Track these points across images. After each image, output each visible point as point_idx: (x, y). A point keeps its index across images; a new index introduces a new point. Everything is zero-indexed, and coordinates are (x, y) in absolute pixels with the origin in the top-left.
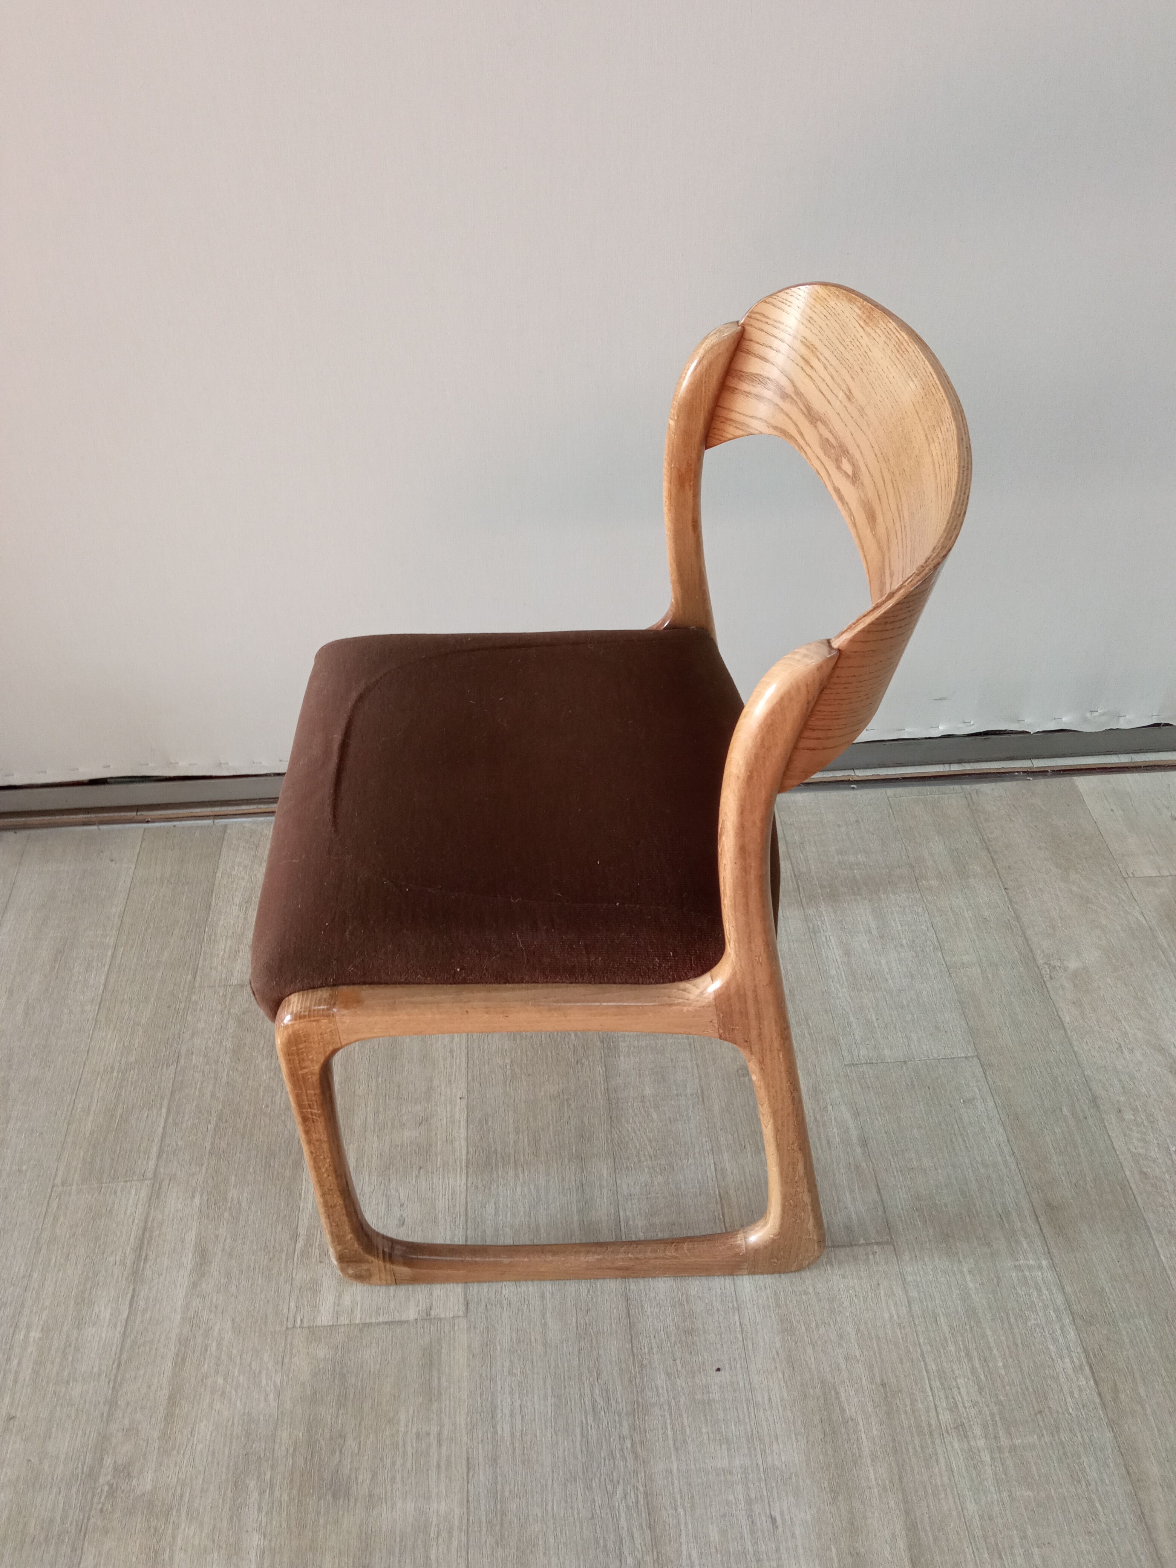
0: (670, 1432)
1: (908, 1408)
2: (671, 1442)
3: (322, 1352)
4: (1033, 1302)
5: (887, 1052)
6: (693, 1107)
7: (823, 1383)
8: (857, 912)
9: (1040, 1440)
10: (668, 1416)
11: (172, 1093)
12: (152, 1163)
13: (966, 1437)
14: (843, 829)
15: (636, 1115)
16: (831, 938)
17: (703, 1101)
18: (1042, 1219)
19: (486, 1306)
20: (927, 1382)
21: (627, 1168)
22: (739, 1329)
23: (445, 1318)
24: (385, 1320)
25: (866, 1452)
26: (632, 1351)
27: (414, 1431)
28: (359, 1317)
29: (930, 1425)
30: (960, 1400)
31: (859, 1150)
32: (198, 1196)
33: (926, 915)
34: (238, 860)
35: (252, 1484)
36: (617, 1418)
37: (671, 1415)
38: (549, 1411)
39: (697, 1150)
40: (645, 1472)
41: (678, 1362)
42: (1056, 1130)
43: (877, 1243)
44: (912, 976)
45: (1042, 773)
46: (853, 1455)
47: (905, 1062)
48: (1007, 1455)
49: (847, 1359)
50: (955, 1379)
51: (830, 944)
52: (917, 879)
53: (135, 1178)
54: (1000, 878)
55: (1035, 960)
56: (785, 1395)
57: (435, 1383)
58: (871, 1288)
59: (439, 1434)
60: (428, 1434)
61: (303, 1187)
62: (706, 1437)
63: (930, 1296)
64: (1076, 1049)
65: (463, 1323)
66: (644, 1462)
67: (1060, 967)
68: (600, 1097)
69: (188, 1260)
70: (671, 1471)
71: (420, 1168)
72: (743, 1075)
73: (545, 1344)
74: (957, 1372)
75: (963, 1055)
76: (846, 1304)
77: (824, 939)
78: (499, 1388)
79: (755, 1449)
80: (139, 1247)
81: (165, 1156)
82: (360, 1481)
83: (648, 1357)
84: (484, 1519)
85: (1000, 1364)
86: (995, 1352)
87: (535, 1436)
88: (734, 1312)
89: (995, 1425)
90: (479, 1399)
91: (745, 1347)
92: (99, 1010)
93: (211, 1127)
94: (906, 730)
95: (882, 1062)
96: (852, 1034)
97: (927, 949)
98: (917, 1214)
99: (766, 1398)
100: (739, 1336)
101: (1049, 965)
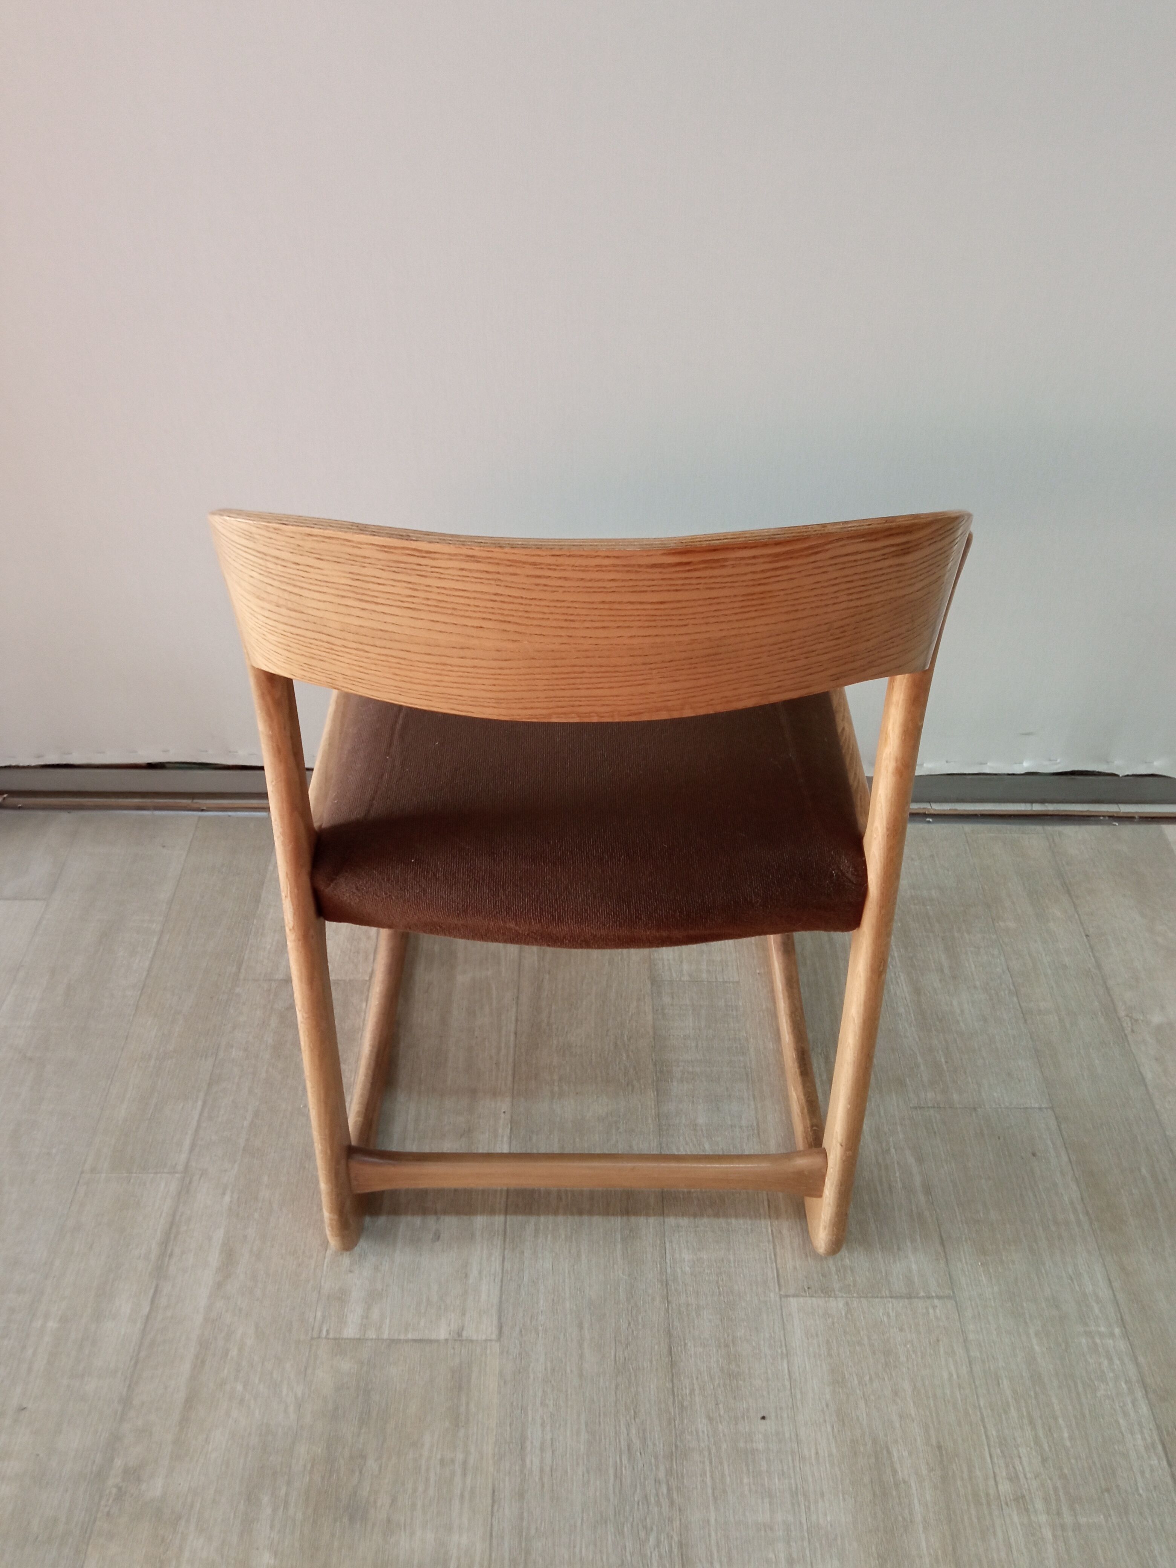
0: (709, 1480)
1: (966, 1475)
2: (710, 1491)
3: (346, 1365)
4: (1103, 1372)
5: (956, 1097)
6: (748, 1139)
7: (875, 1441)
8: (929, 949)
9: (1107, 1521)
10: (707, 1462)
11: (210, 1085)
12: (184, 1156)
13: (1027, 1510)
14: (917, 863)
15: (687, 1144)
16: (901, 974)
17: (759, 1134)
18: (1116, 1284)
19: (521, 1331)
20: (986, 1448)
22: (787, 1377)
23: (477, 1341)
24: (414, 1338)
25: (918, 1518)
26: (673, 1391)
27: (439, 1457)
28: (387, 1332)
29: (987, 1495)
30: (1021, 1469)
31: (922, 1198)
32: (228, 1192)
33: (1002, 958)
35: (266, 1499)
36: (653, 1460)
37: (711, 1463)
38: (582, 1447)
40: (680, 1520)
41: (721, 1406)
42: (1134, 1191)
43: (938, 1297)
44: (985, 1020)
45: (1128, 819)
46: (904, 1518)
48: (1071, 1534)
49: (901, 1417)
50: (1017, 1447)
51: (899, 981)
52: (993, 920)
53: (166, 1170)
54: (1082, 923)
55: (1116, 1011)
56: (834, 1451)
57: (463, 1409)
58: (930, 1343)
59: (465, 1463)
60: (453, 1461)
62: (746, 1488)
63: (993, 1357)
64: (1158, 1107)
65: (496, 1347)
66: (680, 1510)
67: (1142, 1021)
68: (650, 1121)
69: (214, 1258)
70: (708, 1521)
73: (581, 1375)
74: (1019, 1440)
75: (1037, 1106)
76: (903, 1359)
77: (893, 975)
78: (530, 1419)
79: (799, 1506)
80: (165, 1243)
81: (197, 1150)
82: (379, 1504)
83: (688, 1398)
84: (507, 1555)
85: (1066, 1435)
86: (1061, 1421)
87: (566, 1472)
88: (782, 1358)
89: (1058, 1499)
90: (508, 1428)
91: (793, 1396)
92: (141, 995)
93: (246, 1123)
94: (988, 764)
95: (950, 1107)
96: (919, 1076)
97: (1002, 993)
98: (981, 1269)
99: (813, 1451)
100: (787, 1383)
101: (1131, 1018)
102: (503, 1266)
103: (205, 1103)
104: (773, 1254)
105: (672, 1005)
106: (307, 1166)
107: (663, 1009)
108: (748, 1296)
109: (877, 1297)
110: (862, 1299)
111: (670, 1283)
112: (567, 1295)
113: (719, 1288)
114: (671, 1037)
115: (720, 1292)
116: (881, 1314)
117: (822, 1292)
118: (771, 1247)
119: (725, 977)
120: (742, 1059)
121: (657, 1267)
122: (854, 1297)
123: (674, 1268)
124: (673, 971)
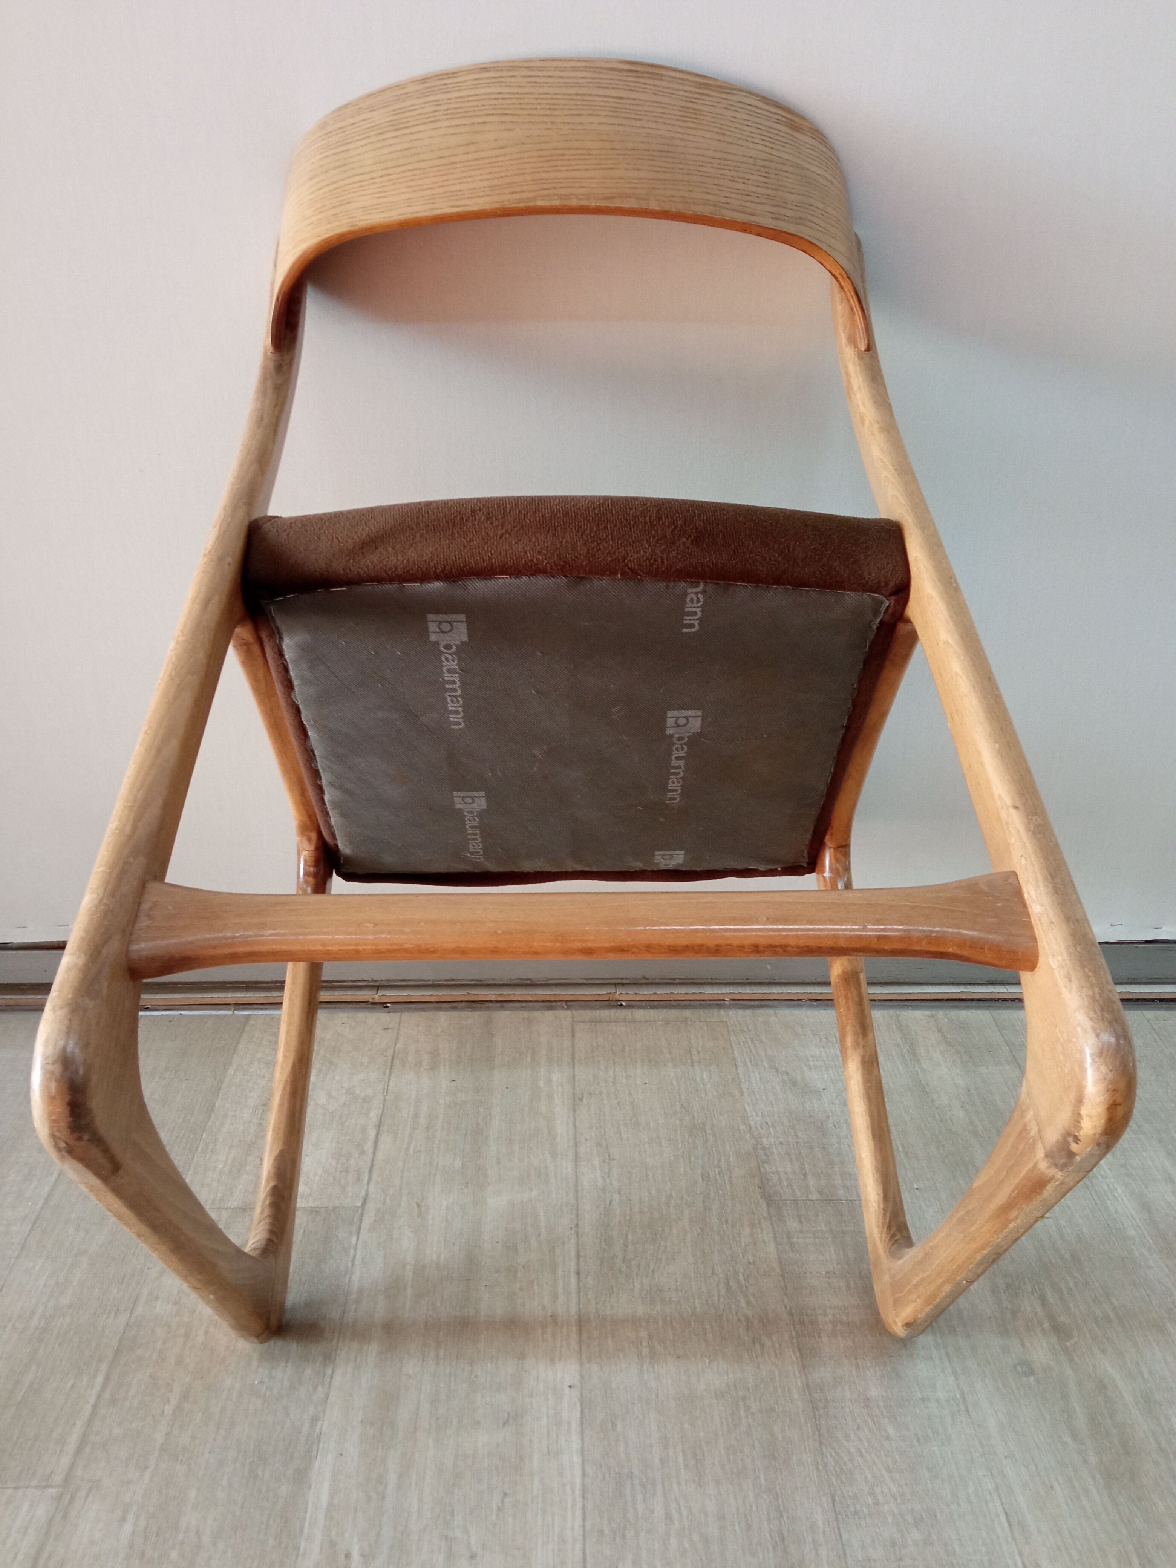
8: (1144, 1154)
11: (117, 1353)
12: (65, 1461)
15: (859, 1428)
16: (1116, 1185)
17: (967, 1410)
21: (856, 1513)
32: (131, 1518)
34: (259, 1055)
39: (971, 1490)
51: (1115, 1194)
53: (34, 1483)
61: (308, 1516)
68: (796, 1396)
71: (505, 1494)
72: (1025, 1374)
77: (1105, 1187)
81: (88, 1449)
92: (32, 1229)
93: (169, 1409)
94: (1164, 928)
103: (107, 1379)
105: (801, 1232)
106: (260, 1474)
107: (789, 1237)
114: (808, 1274)
124: (795, 1187)
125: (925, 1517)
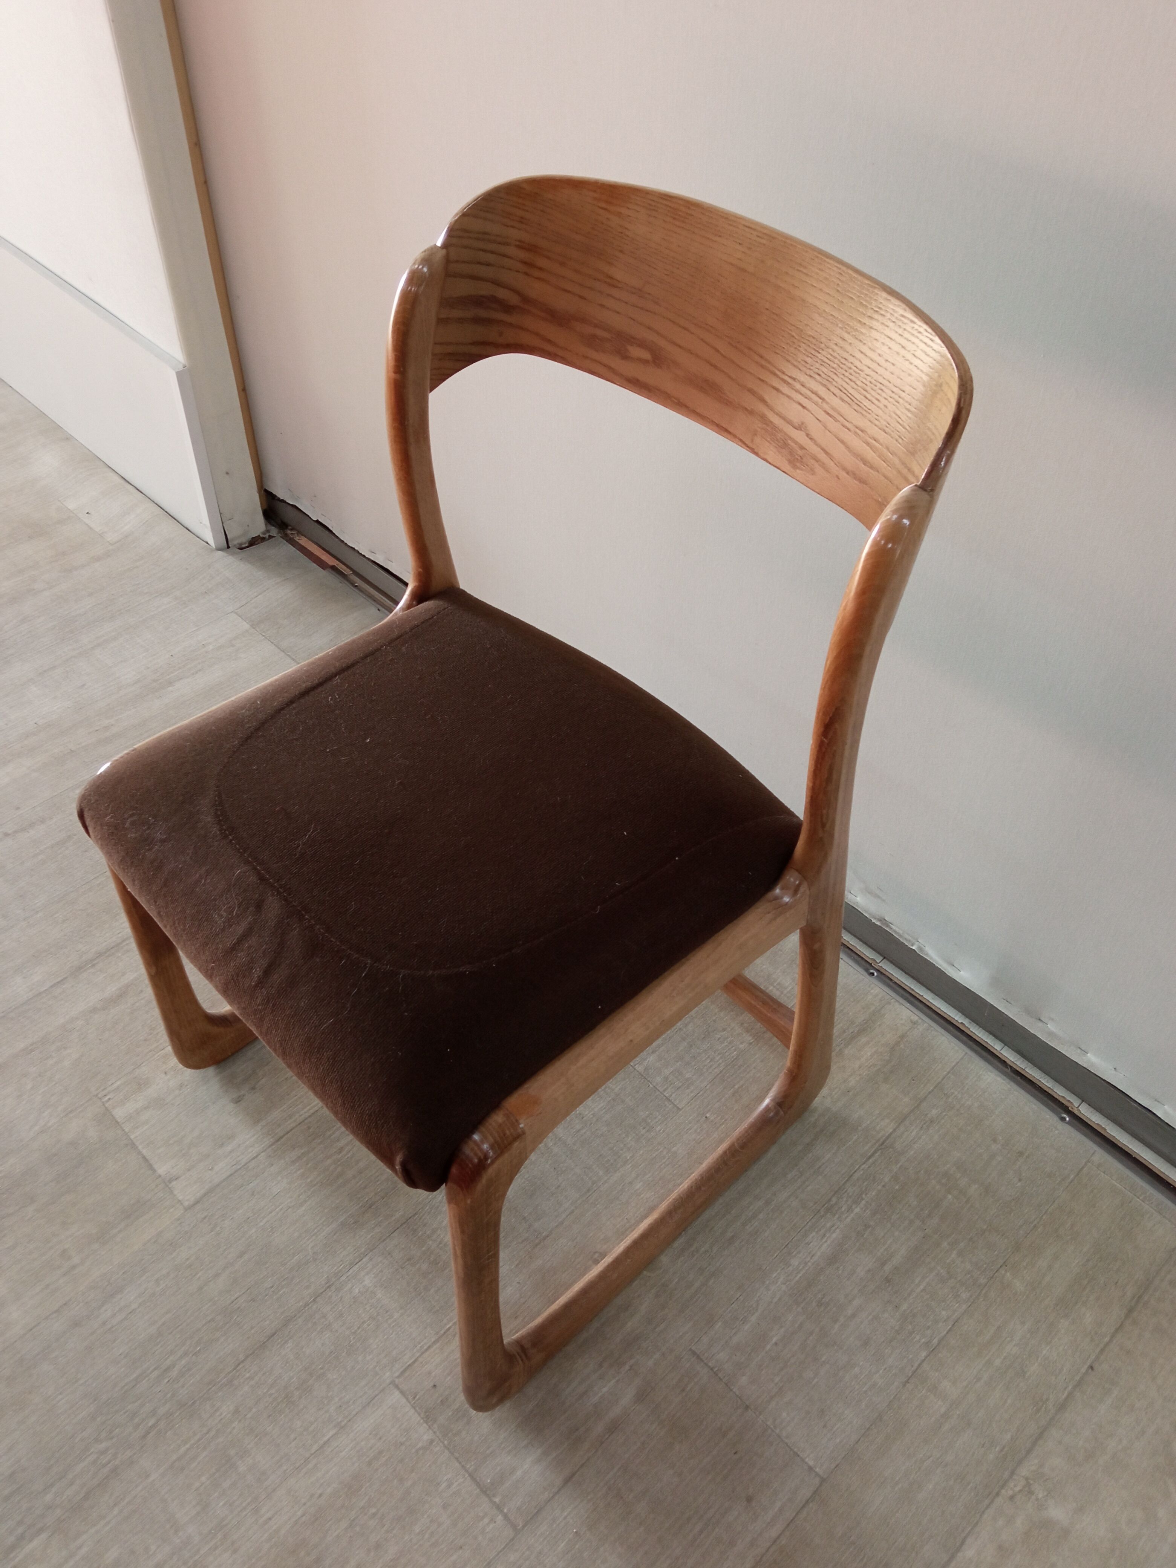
0: (183, 1449)
2: (174, 1457)
3: (92, 1133)
5: (744, 1380)
6: (523, 1241)
7: (318, 1560)
8: (897, 1233)
10: (197, 1437)
14: (995, 1147)
16: (838, 1230)
17: (537, 1245)
19: (205, 1217)
22: (321, 1442)
23: (175, 1196)
26: (239, 1364)
27: (66, 1247)
31: (599, 1429)
33: (964, 1307)
36: (169, 1395)
37: (200, 1439)
38: (143, 1336)
40: (134, 1454)
41: (254, 1411)
43: (506, 1517)
44: (866, 1343)
47: (747, 1408)
51: (828, 1235)
52: (1005, 1264)
54: (1102, 1350)
55: (1020, 1462)
56: (283, 1531)
57: (114, 1232)
58: (452, 1542)
59: (74, 1267)
60: (69, 1259)
62: (197, 1484)
65: (179, 1212)
66: (143, 1447)
67: (1037, 1499)
69: (112, 989)
70: (148, 1476)
73: (201, 1288)
75: (811, 1463)
76: (417, 1529)
77: (830, 1224)
78: (139, 1282)
79: (212, 1539)
80: (100, 955)
83: (242, 1381)
87: (114, 1341)
88: (335, 1426)
90: (121, 1273)
91: (307, 1461)
95: (726, 1385)
96: (734, 1331)
97: (918, 1338)
98: (571, 1536)
99: (269, 1515)
100: (315, 1447)
101: (1028, 1485)
102: (249, 1162)
104: (428, 1345)
108: (371, 1357)
109: (460, 1463)
110: (446, 1451)
111: (333, 1288)
112: (262, 1224)
113: (359, 1328)
115: (356, 1331)
116: (445, 1478)
117: (426, 1412)
118: (433, 1340)
119: (674, 1095)
120: (601, 1173)
121: (338, 1267)
122: (443, 1443)
123: (349, 1280)
125: (440, 1264)
